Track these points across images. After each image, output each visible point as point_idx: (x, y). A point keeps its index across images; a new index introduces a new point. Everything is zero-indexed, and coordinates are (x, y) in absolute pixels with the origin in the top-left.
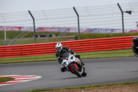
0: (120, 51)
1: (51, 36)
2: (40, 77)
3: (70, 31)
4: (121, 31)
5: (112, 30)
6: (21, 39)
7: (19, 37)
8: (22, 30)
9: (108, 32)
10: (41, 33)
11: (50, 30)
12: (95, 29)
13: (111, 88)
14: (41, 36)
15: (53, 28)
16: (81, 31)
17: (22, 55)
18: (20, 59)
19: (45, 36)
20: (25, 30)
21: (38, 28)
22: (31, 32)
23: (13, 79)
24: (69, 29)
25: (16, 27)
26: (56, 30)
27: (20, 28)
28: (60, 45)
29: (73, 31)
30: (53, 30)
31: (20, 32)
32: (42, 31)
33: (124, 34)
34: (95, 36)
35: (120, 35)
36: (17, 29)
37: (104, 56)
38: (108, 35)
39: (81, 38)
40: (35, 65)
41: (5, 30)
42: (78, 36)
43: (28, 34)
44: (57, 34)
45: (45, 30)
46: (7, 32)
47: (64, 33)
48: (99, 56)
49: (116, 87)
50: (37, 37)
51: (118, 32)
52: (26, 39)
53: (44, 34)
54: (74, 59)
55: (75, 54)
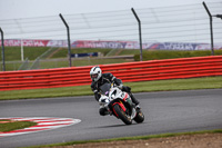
0: (207, 79)
1: (96, 55)
3: (127, 47)
4: (209, 47)
5: (194, 45)
6: (48, 60)
7: (45, 57)
8: (49, 45)
9: (187, 48)
10: (79, 50)
11: (94, 46)
12: (167, 44)
13: (193, 139)
14: (80, 55)
15: (98, 42)
16: (144, 47)
17: (48, 85)
18: (46, 91)
19: (85, 55)
20: (54, 44)
21: (75, 43)
22: (64, 49)
24: (124, 44)
25: (39, 41)
26: (104, 45)
27: (46, 42)
28: (98, 69)
29: (132, 47)
31: (46, 49)
32: (81, 46)
33: (213, 51)
35: (207, 53)
36: (42, 44)
38: (188, 54)
39: (145, 58)
41: (22, 45)
42: (140, 54)
43: (59, 52)
44: (106, 52)
45: (86, 46)
46: (24, 48)
47: (117, 50)
48: (174, 87)
49: (200, 138)
50: (73, 56)
51: (203, 48)
52: (55, 60)
53: (85, 52)
54: (119, 95)
55: (121, 86)
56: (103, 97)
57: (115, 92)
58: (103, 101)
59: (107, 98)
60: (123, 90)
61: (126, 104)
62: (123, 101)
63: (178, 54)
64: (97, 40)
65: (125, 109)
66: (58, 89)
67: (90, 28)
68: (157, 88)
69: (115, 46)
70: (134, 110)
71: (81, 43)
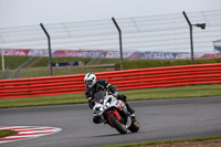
1: (76, 64)
2: (58, 130)
3: (108, 56)
4: (189, 56)
5: (175, 54)
6: (29, 69)
7: (26, 66)
8: (29, 54)
9: (168, 57)
10: (60, 59)
11: (74, 55)
12: (147, 53)
14: (61, 65)
15: (80, 51)
16: (125, 56)
18: (27, 101)
19: (66, 64)
22: (45, 58)
23: (16, 133)
24: (105, 53)
25: (20, 50)
26: (84, 55)
27: (27, 51)
29: (112, 57)
30: (80, 55)
31: (27, 58)
32: (62, 56)
33: (193, 61)
34: (147, 64)
35: (187, 62)
36: (23, 54)
37: (161, 96)
38: (168, 63)
39: (125, 67)
41: (3, 54)
42: (120, 63)
43: (40, 62)
44: (86, 61)
45: (67, 55)
47: (97, 59)
50: (54, 65)
51: (183, 57)
52: (37, 69)
54: (114, 103)
55: (116, 94)
56: (97, 105)
57: (110, 100)
58: (98, 109)
59: (102, 107)
60: (119, 98)
61: (121, 113)
62: (118, 109)
63: (159, 63)
64: (77, 49)
65: (120, 117)
66: (39, 98)
67: (71, 37)
68: (137, 97)
69: (96, 55)
70: (129, 119)
71: (62, 52)
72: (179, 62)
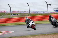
0: (47, 21)
1: (18, 14)
2: (13, 31)
3: (26, 13)
4: (47, 13)
5: (43, 12)
7: (4, 15)
8: (5, 12)
9: (42, 13)
10: (13, 13)
11: (17, 12)
13: (43, 36)
14: (13, 15)
16: (30, 13)
17: (5, 22)
19: (15, 15)
20: (7, 12)
21: (12, 12)
22: (9, 13)
26: (20, 12)
27: (5, 11)
30: (18, 12)
31: (5, 13)
32: (14, 12)
34: (36, 14)
36: (4, 12)
37: (40, 23)
39: (30, 15)
40: (11, 26)
43: (8, 14)
44: (20, 14)
45: (15, 12)
47: (23, 13)
48: (38, 23)
49: (45, 36)
50: (12, 15)
52: (7, 16)
54: (33, 23)
59: (31, 24)
63: (39, 14)
72: (44, 14)
